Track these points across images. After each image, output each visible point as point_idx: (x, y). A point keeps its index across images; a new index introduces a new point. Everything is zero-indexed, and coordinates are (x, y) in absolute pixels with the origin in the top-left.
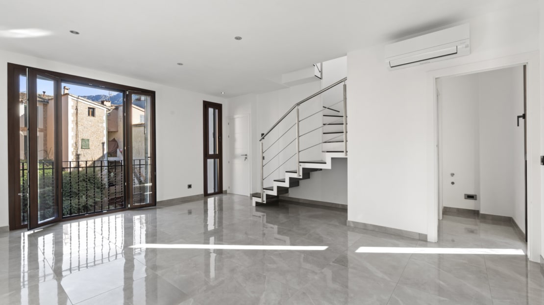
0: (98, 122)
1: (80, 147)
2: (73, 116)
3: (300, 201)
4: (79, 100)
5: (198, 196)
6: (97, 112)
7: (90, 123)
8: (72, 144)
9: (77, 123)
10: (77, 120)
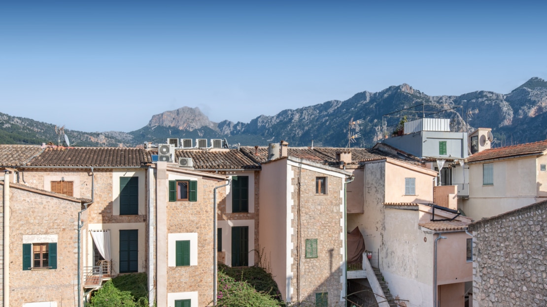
0: (331, 202)
1: (303, 256)
2: (293, 198)
4: (303, 166)
6: (330, 186)
7: (319, 208)
8: (292, 251)
9: (299, 211)
10: (299, 205)
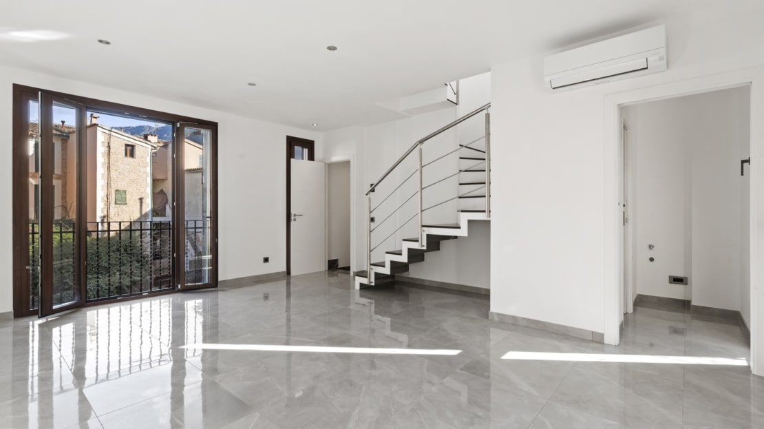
0: (139, 164)
1: (113, 202)
2: (103, 156)
3: (426, 284)
4: (112, 133)
5: (278, 273)
6: (137, 151)
7: (128, 167)
8: (102, 198)
9: (109, 167)
10: (109, 163)
